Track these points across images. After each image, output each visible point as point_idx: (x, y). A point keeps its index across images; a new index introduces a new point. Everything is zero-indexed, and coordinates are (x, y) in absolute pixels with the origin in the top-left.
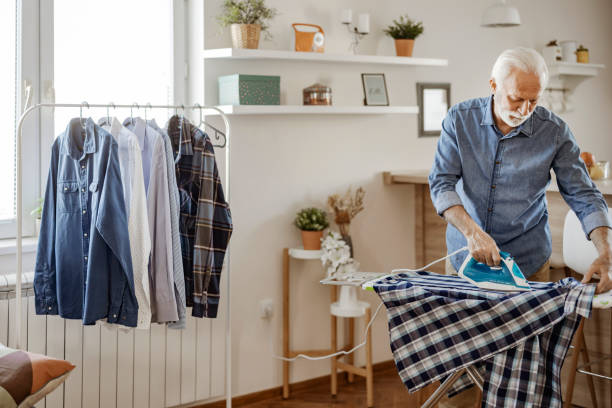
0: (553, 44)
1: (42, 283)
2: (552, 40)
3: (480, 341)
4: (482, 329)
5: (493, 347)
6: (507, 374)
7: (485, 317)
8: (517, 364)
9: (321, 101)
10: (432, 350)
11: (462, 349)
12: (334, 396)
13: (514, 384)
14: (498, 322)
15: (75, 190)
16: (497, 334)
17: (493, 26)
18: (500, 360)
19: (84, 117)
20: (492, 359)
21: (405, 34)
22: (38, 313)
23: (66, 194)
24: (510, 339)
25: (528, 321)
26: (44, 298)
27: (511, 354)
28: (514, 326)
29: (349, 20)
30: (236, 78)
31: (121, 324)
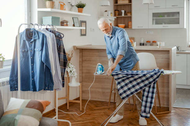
0: (106, 11)
1: (13, 81)
2: (106, 10)
3: (142, 85)
4: (143, 81)
5: (145, 85)
6: (148, 92)
7: (144, 78)
8: (151, 90)
9: (67, 25)
10: (129, 89)
11: (137, 87)
12: (68, 110)
13: (150, 95)
14: (147, 79)
15: (26, 51)
16: (147, 82)
17: (102, 6)
18: (147, 89)
19: (30, 28)
20: (145, 89)
21: (81, 7)
22: (11, 90)
23: (23, 52)
24: (150, 83)
25: (155, 78)
26: (14, 85)
27: (150, 87)
28: (151, 80)
29: (70, 2)
30: (51, 17)
31: (49, 90)
